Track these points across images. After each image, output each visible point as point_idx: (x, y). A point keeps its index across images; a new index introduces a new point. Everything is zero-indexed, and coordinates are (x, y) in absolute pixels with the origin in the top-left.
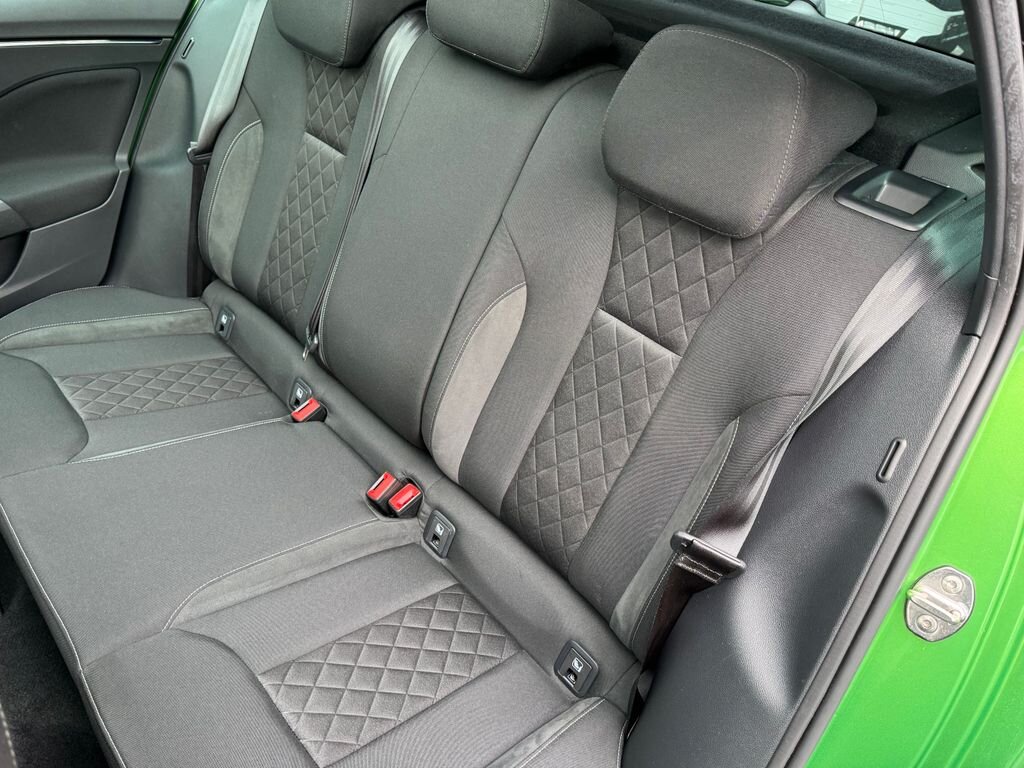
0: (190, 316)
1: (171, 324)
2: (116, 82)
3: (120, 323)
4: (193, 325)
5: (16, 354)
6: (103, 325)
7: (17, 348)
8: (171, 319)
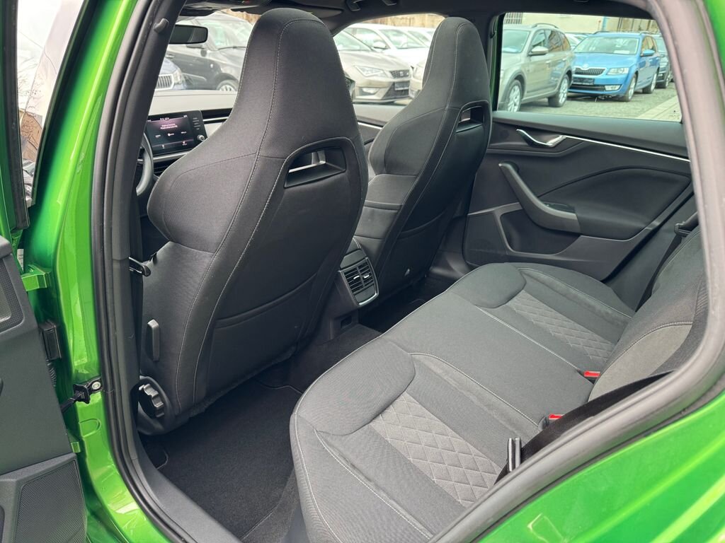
0: (622, 317)
1: (607, 313)
2: (673, 181)
3: (581, 295)
4: (620, 323)
5: (525, 277)
6: (573, 291)
7: (528, 275)
8: (610, 312)
